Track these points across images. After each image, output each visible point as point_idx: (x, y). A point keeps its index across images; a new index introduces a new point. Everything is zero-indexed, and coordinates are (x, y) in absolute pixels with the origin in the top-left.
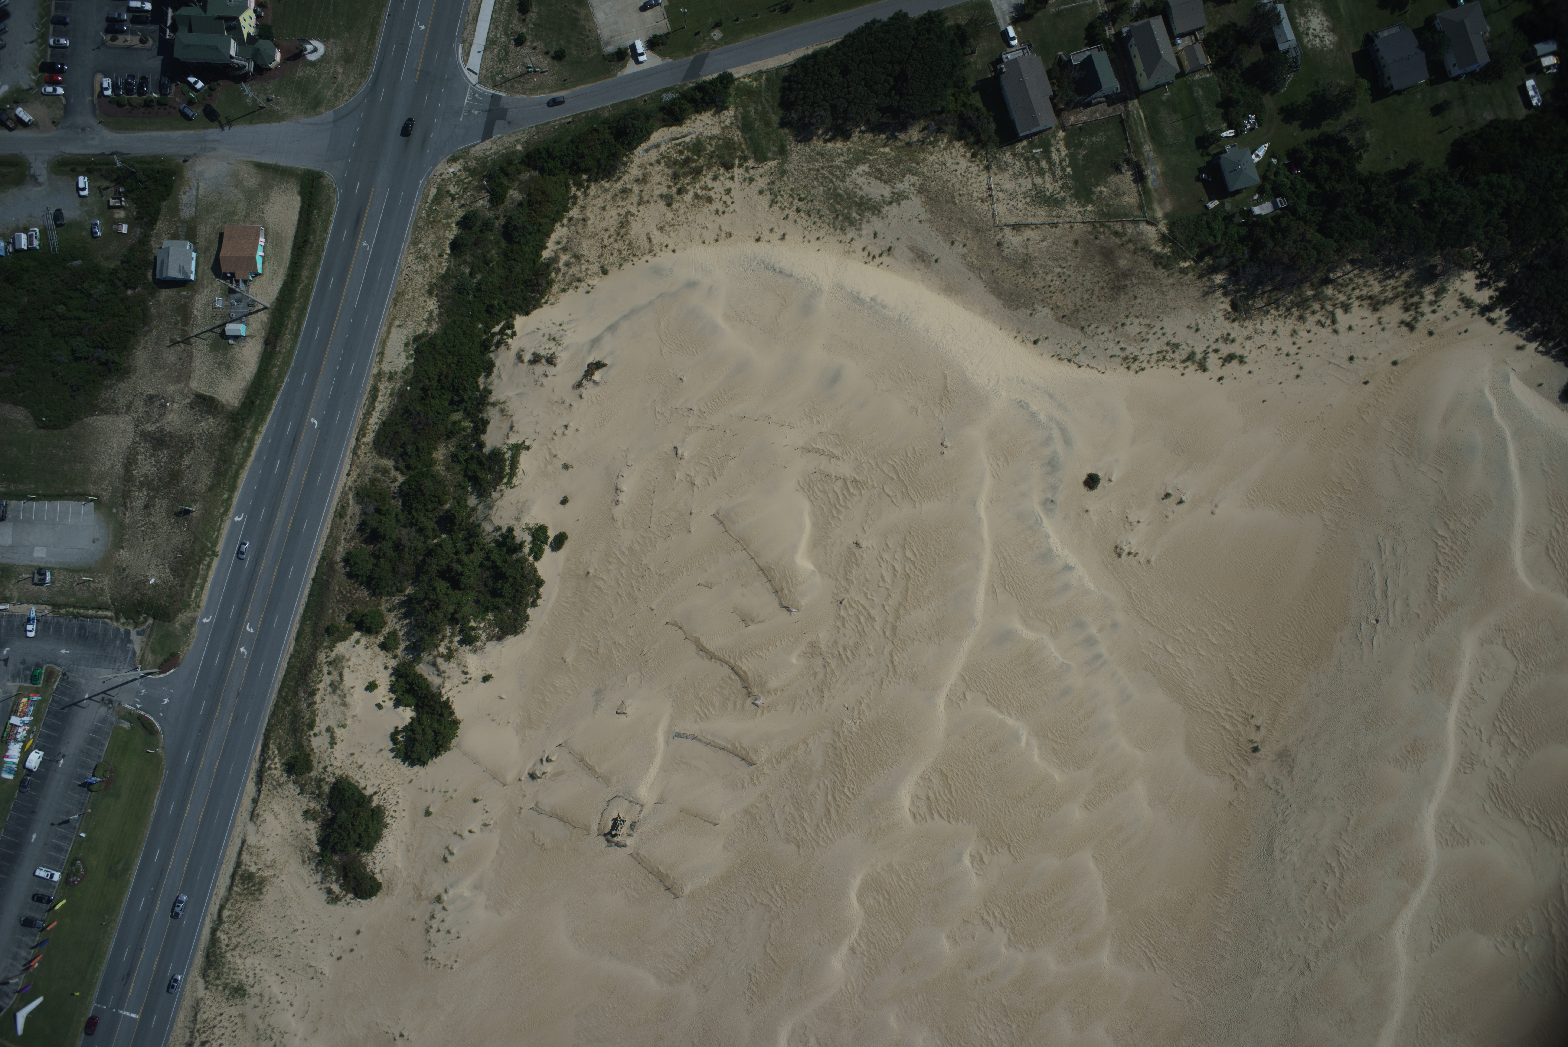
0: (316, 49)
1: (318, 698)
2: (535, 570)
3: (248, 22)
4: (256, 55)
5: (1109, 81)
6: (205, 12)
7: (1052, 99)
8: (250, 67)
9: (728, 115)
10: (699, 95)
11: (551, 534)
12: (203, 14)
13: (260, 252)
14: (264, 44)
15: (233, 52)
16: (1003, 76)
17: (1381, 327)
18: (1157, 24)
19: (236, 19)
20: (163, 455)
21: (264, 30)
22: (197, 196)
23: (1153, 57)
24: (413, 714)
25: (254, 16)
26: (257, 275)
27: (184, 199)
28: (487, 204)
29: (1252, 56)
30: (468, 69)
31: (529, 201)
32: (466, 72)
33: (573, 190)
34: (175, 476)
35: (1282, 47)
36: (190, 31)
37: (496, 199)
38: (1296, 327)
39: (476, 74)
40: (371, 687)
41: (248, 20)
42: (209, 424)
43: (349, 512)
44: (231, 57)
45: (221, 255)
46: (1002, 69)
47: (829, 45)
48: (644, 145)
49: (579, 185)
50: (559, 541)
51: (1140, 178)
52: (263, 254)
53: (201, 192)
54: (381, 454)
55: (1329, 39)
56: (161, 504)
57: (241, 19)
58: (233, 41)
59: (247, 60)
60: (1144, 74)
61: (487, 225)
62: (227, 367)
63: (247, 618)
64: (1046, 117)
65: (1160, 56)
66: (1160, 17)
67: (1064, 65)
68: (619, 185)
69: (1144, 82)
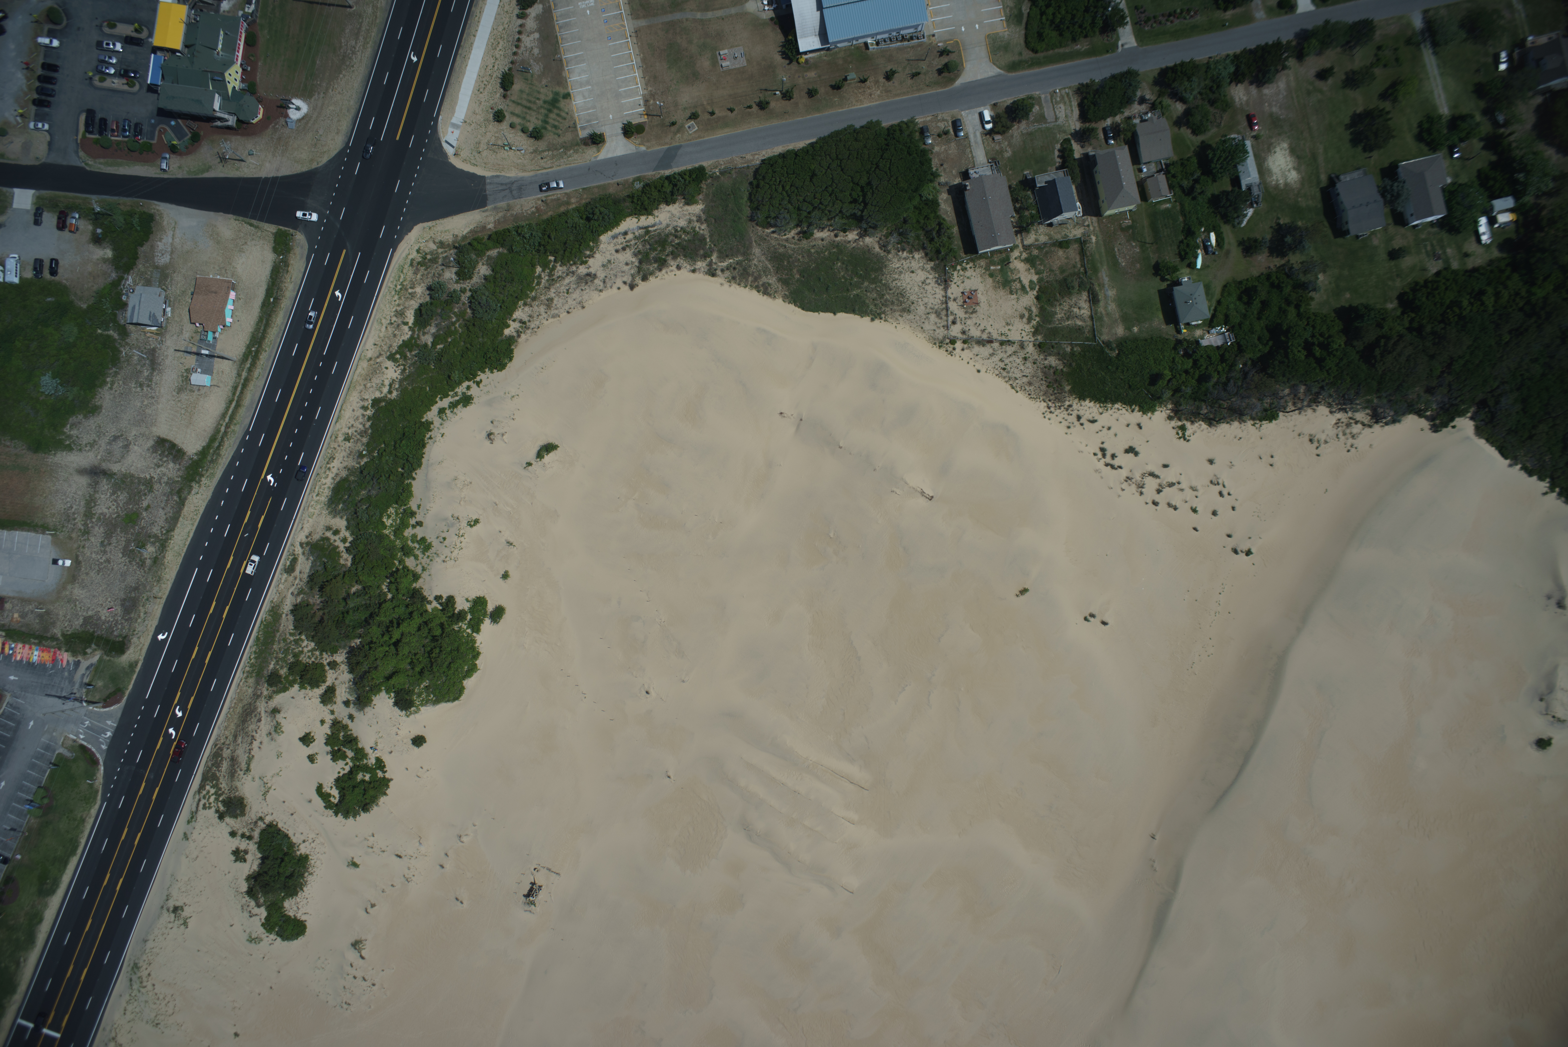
0: (299, 108)
1: (255, 745)
2: (473, 642)
3: (234, 78)
4: (238, 111)
6: (192, 64)
7: (1013, 218)
8: (233, 121)
9: (697, 208)
10: (669, 187)
11: (490, 608)
12: (190, 67)
13: (230, 307)
14: (247, 100)
15: (217, 106)
16: (967, 193)
18: (1123, 154)
19: (223, 75)
20: (123, 495)
21: (249, 86)
22: (173, 244)
23: (1116, 186)
26: (225, 327)
27: (160, 245)
28: (454, 276)
30: (446, 142)
31: (495, 278)
32: (444, 144)
33: (539, 269)
34: (133, 516)
35: (1245, 184)
36: (176, 81)
37: (464, 273)
39: (453, 147)
40: (306, 739)
41: (234, 75)
42: (169, 469)
43: (298, 568)
44: (215, 111)
46: (968, 186)
47: (800, 146)
48: (612, 232)
49: (545, 266)
50: (498, 614)
51: (1093, 300)
53: (177, 240)
54: (334, 513)
55: (1293, 176)
56: (117, 542)
57: (226, 75)
58: (217, 95)
60: (1108, 200)
61: (453, 297)
62: (190, 414)
64: (1005, 237)
65: (1121, 186)
66: (1126, 145)
67: (1028, 183)
69: (1105, 209)
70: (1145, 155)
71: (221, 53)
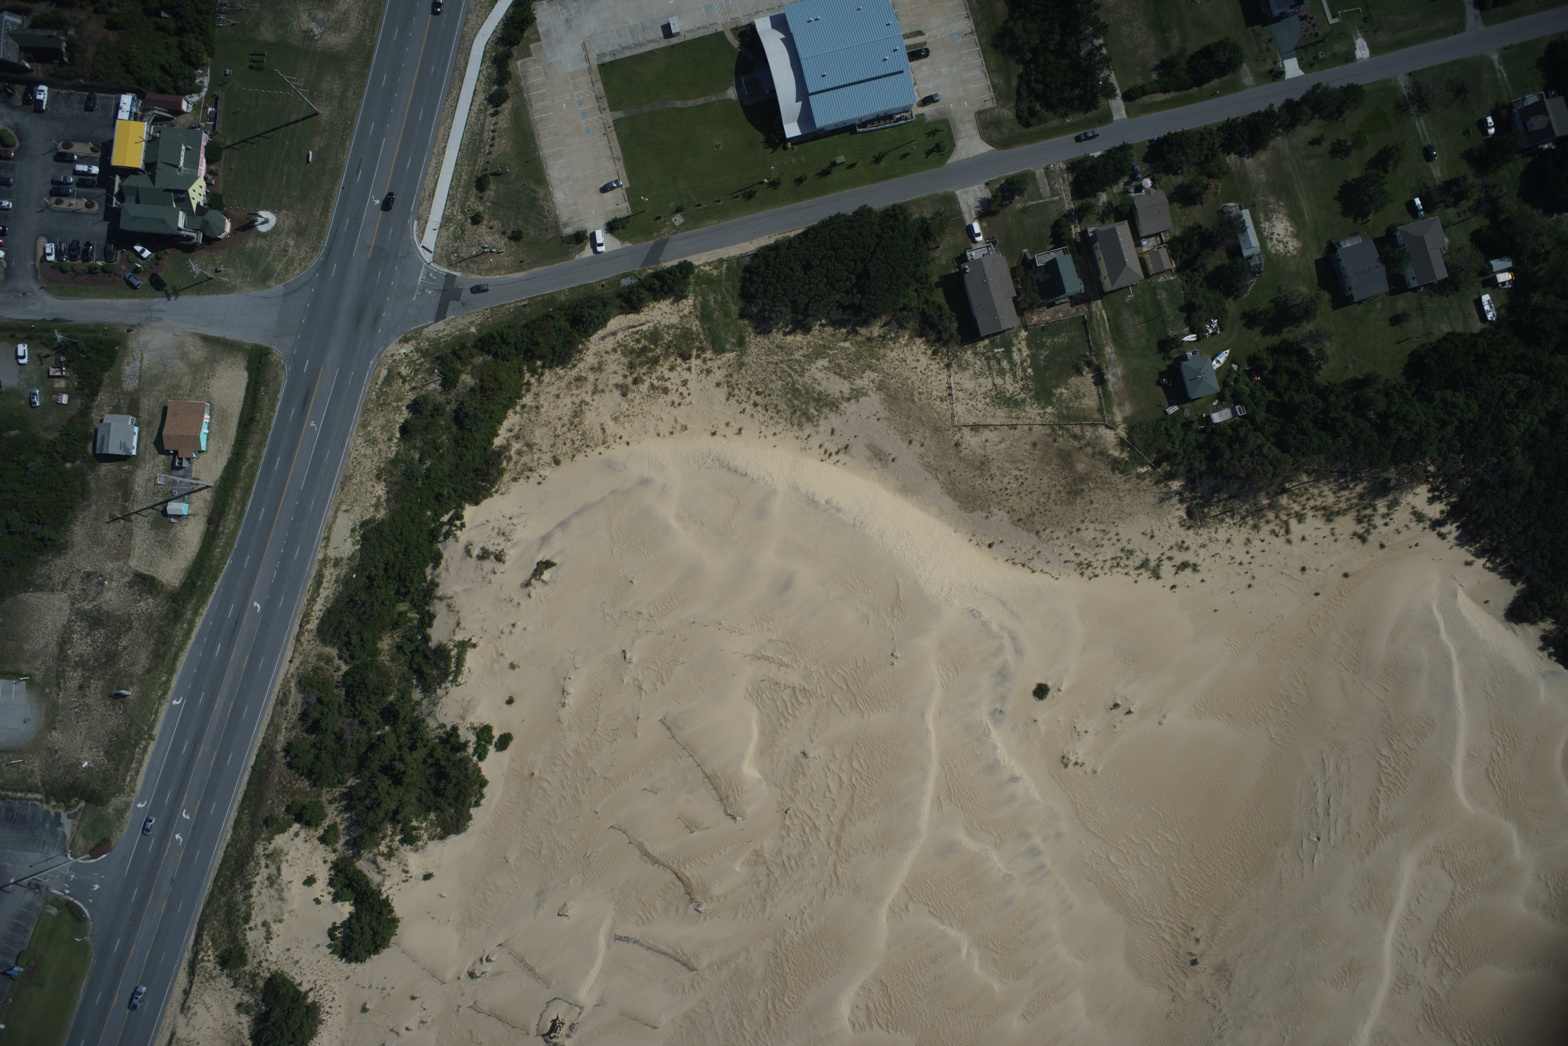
0: (267, 220)
1: (254, 891)
2: (479, 770)
3: (197, 193)
4: (204, 227)
5: (1073, 283)
6: (154, 183)
7: (1015, 300)
8: (199, 238)
9: (688, 304)
10: (657, 284)
11: (496, 734)
12: (151, 186)
13: (205, 430)
14: (213, 215)
15: (181, 224)
16: (966, 276)
17: (1334, 538)
18: (1123, 230)
19: (186, 192)
20: (100, 634)
21: (214, 200)
22: (141, 367)
23: (1118, 263)
24: (352, 909)
25: (204, 184)
26: (201, 452)
27: (128, 370)
28: (439, 388)
29: (1216, 259)
30: (423, 247)
31: (482, 387)
32: (421, 250)
33: (527, 376)
34: (112, 657)
35: (1246, 253)
36: (138, 201)
37: (448, 383)
38: (1250, 536)
39: (431, 252)
40: (310, 881)
41: (198, 190)
42: (148, 604)
43: (291, 701)
44: (180, 229)
45: (164, 433)
46: (965, 269)
47: (792, 234)
48: (600, 333)
49: (533, 372)
50: (504, 742)
51: (1100, 380)
52: (207, 431)
53: (145, 363)
54: (324, 642)
55: (1293, 245)
56: (97, 685)
57: (190, 191)
58: (181, 213)
59: (196, 231)
60: (1108, 278)
61: (437, 410)
62: (168, 546)
63: (183, 804)
64: (1008, 317)
65: (1124, 263)
66: (1126, 222)
67: (1028, 264)
68: (574, 373)
69: (1108, 286)
70: (1144, 230)
71: (183, 169)
